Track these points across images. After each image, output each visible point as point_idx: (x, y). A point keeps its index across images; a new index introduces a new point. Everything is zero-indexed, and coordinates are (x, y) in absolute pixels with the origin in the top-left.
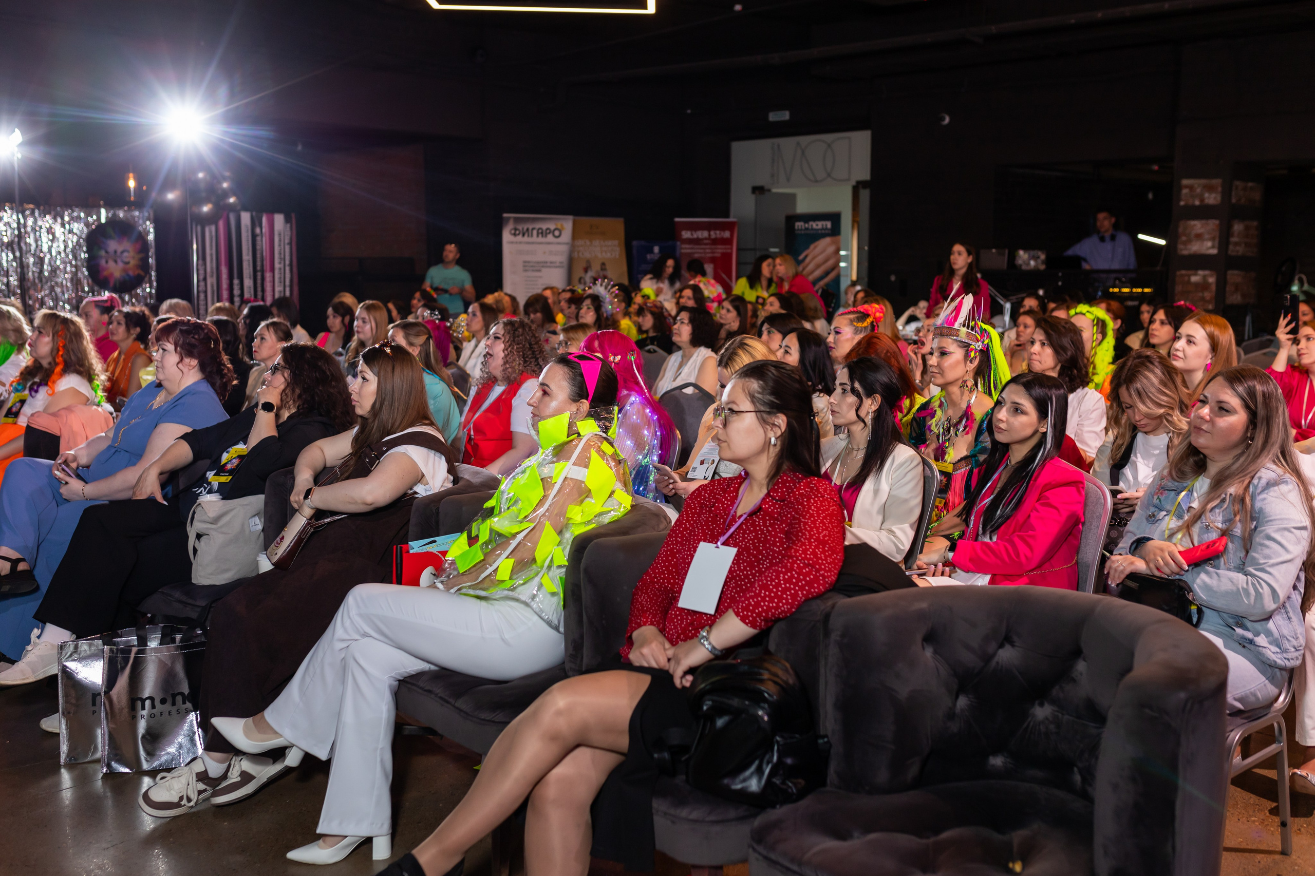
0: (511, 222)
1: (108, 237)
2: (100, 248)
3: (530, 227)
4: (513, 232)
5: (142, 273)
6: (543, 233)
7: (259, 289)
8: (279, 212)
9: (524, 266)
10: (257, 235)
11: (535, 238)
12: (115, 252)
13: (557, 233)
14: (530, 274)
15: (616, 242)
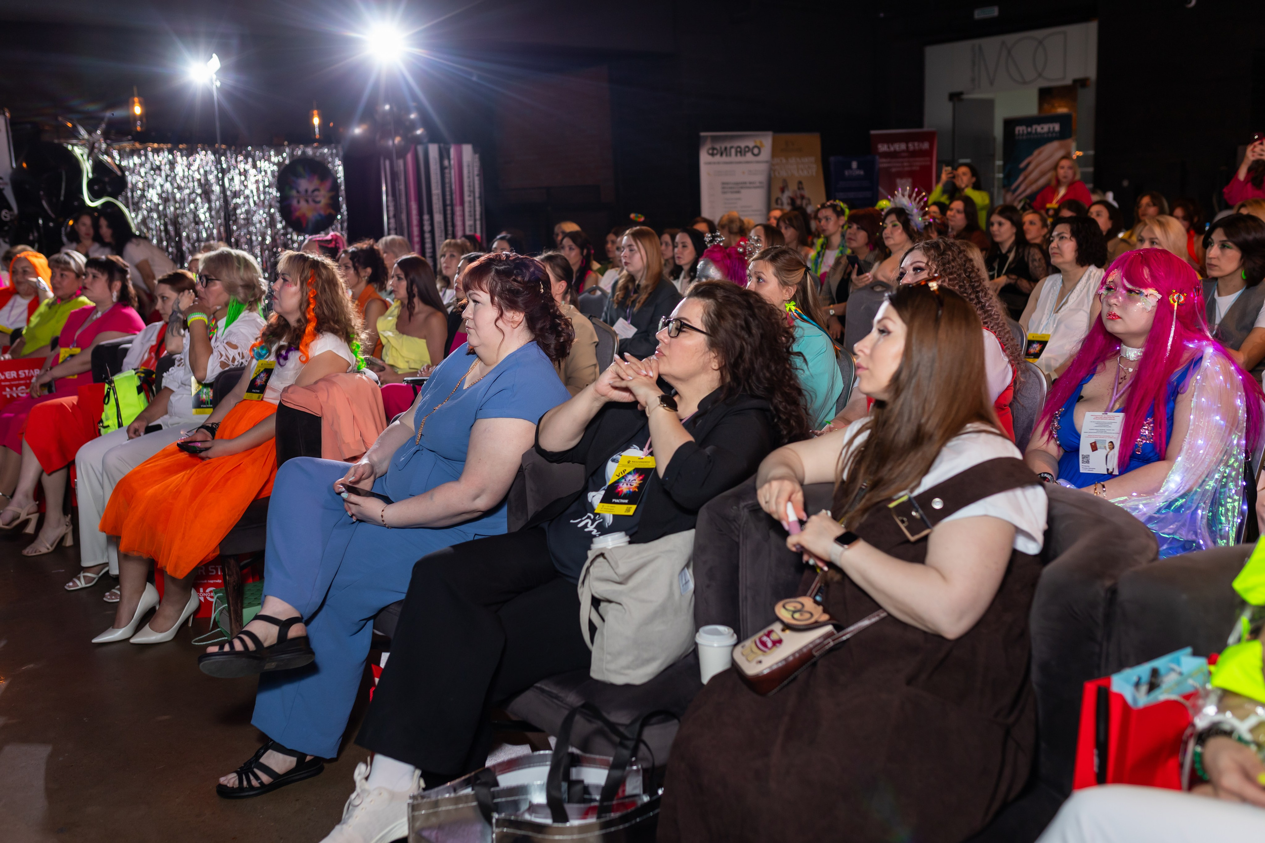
0: (709, 141)
1: (299, 176)
2: (291, 188)
3: (728, 145)
4: (711, 152)
5: (333, 212)
6: (741, 152)
7: (449, 224)
8: (467, 142)
9: (723, 188)
10: (446, 168)
11: (733, 158)
12: (306, 191)
13: (756, 151)
14: (729, 196)
15: (812, 159)
